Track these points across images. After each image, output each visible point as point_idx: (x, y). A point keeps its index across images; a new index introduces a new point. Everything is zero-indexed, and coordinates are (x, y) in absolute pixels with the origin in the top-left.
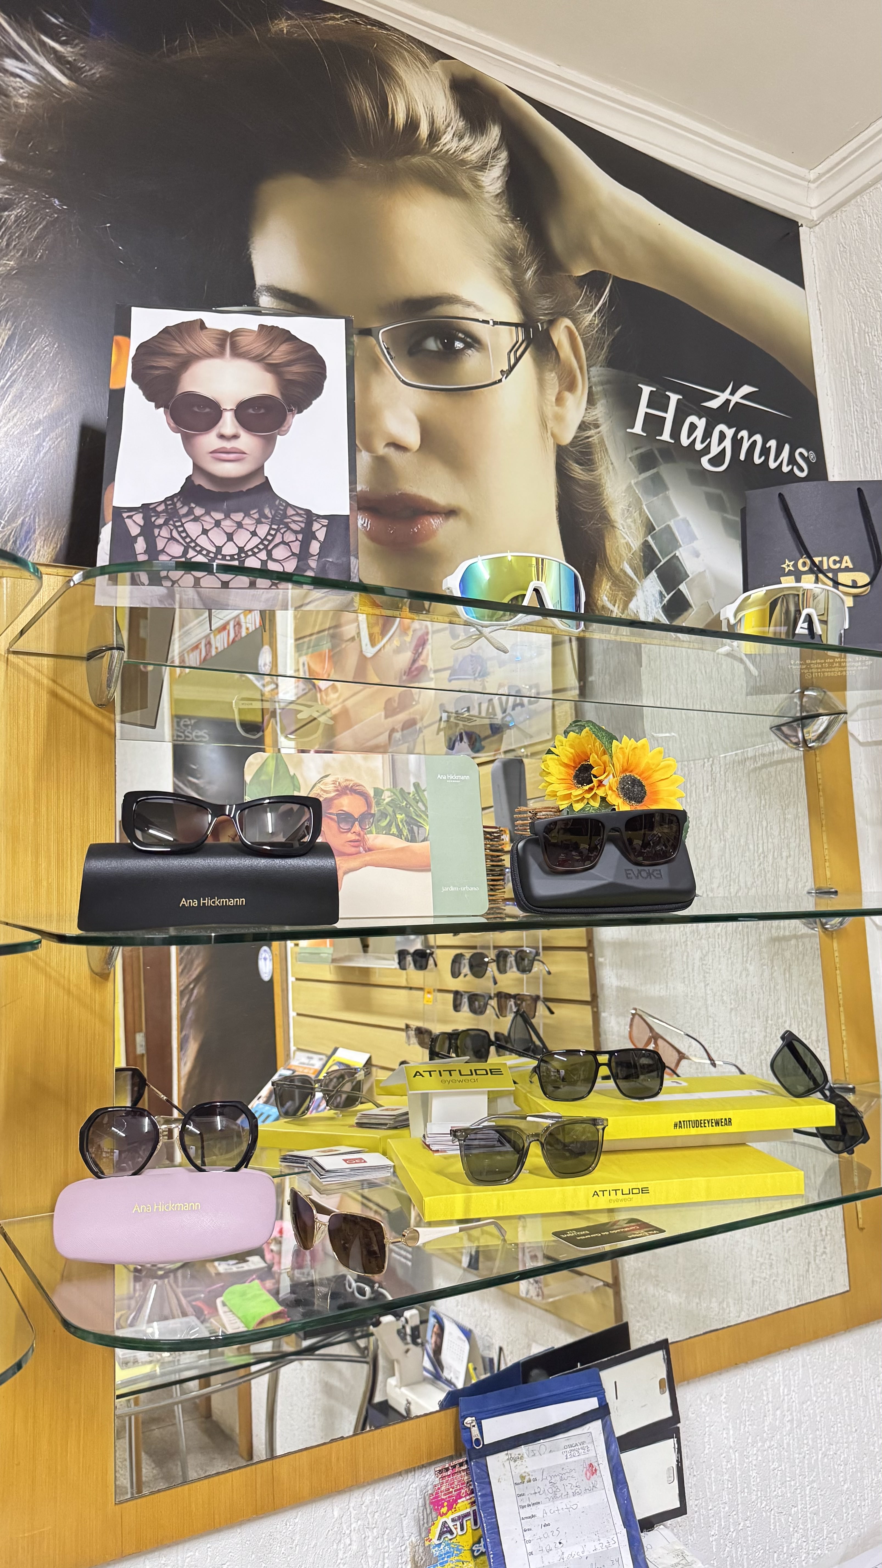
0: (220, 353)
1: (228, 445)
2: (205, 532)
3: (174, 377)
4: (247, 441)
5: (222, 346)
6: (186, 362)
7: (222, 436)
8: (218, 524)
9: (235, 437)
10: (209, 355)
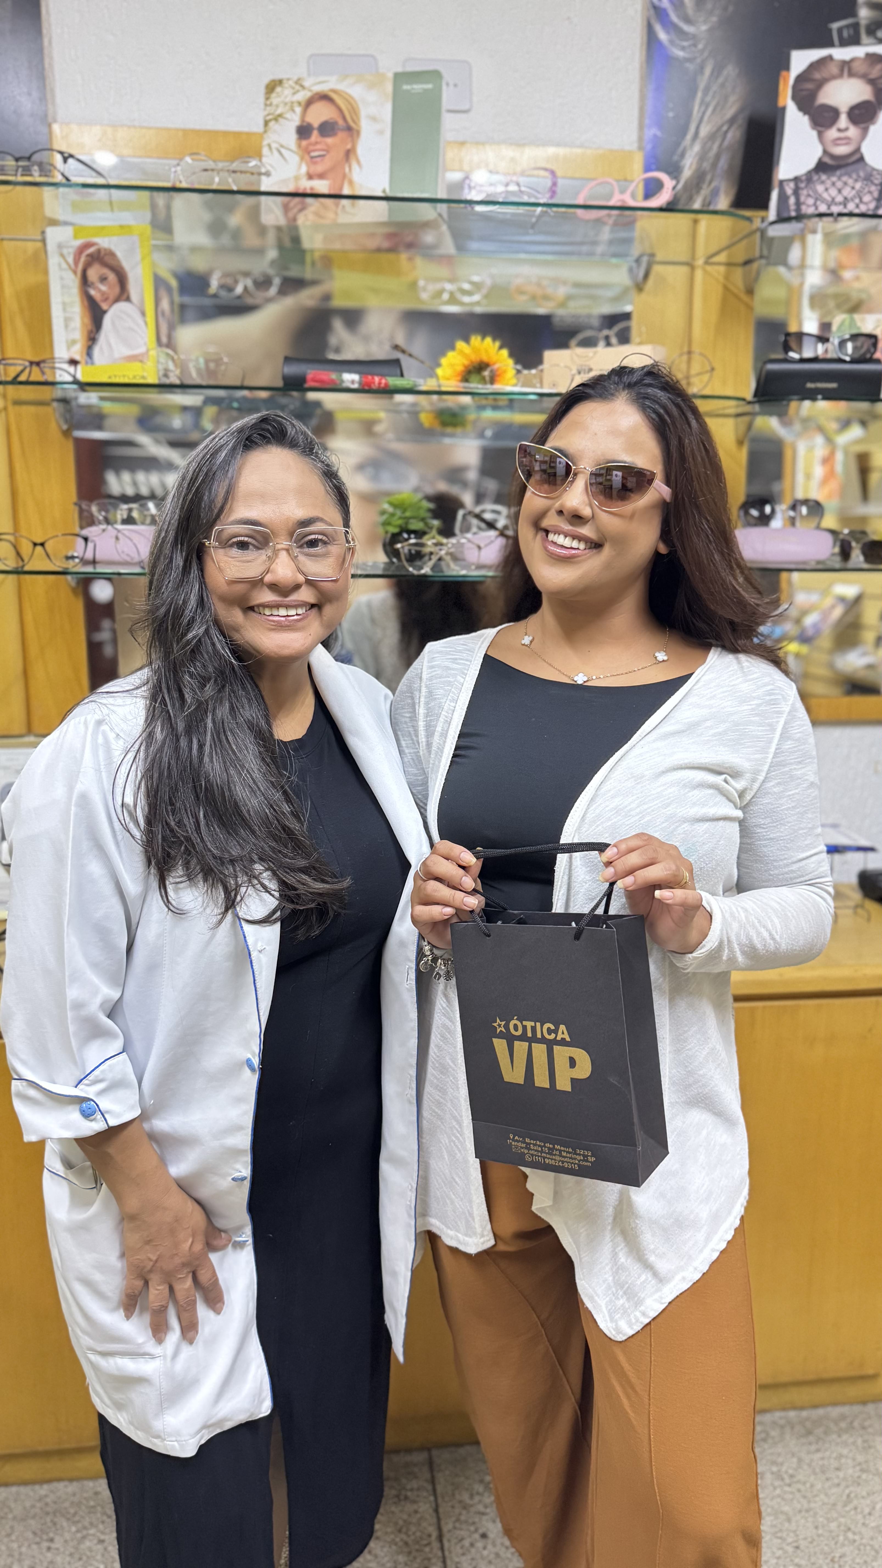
0: (840, 75)
1: (842, 135)
2: (827, 189)
3: (813, 95)
4: (853, 132)
5: (842, 71)
6: (821, 84)
7: (839, 130)
8: (834, 184)
9: (846, 129)
10: (834, 77)
